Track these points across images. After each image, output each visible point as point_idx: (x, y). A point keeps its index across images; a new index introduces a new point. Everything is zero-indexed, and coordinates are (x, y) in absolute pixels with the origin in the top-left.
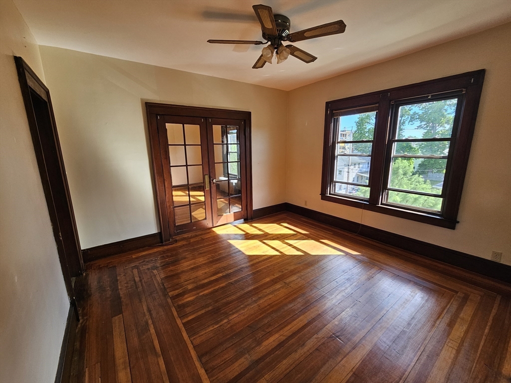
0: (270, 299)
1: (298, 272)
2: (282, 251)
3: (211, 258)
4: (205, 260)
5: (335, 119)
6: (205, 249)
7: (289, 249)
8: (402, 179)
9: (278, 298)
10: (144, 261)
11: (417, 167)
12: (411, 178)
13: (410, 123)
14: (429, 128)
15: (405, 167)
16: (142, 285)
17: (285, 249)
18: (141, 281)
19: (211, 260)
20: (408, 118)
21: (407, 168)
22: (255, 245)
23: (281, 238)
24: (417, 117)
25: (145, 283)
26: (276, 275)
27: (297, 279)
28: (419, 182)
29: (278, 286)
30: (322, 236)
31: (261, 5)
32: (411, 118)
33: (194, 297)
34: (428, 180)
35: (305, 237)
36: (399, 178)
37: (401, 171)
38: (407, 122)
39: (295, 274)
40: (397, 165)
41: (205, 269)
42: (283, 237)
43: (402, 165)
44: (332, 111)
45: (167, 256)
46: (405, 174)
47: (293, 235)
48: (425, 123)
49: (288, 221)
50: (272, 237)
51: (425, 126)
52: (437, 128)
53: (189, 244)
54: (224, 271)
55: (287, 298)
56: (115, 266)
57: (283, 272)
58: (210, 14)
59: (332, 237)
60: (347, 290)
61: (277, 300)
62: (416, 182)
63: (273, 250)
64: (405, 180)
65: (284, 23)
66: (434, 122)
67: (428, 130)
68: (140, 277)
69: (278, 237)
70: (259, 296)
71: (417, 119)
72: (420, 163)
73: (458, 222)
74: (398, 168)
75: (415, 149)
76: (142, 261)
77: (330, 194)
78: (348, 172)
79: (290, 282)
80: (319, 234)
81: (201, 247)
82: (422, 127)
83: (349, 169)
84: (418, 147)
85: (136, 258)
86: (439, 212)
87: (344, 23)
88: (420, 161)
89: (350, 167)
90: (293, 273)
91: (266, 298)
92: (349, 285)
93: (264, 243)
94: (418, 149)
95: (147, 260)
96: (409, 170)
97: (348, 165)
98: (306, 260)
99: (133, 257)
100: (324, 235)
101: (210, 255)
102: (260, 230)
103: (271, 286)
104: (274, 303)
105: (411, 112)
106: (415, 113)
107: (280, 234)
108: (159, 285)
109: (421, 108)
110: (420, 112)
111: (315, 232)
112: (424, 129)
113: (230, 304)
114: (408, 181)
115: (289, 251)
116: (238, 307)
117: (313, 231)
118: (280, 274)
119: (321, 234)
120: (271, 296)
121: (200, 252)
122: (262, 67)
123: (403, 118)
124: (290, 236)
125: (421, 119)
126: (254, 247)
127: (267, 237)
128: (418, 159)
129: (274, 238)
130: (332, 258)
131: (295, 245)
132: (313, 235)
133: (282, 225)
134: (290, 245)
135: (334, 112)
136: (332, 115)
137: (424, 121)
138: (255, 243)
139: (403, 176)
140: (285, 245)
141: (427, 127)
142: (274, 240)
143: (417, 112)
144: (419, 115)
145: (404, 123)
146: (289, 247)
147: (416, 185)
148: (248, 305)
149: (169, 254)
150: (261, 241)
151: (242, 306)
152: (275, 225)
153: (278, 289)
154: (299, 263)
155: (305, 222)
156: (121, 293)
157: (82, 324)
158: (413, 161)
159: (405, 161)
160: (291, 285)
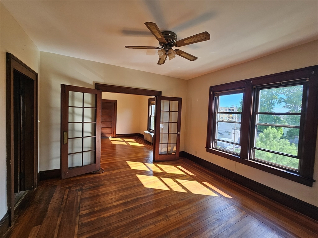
0: (151, 229)
1: (179, 207)
2: (171, 187)
3: (120, 187)
4: (116, 189)
5: (216, 97)
6: (119, 180)
7: (177, 187)
8: (272, 141)
9: (157, 229)
10: (76, 184)
11: (285, 134)
12: (280, 141)
13: (278, 104)
14: (292, 108)
15: (274, 133)
16: (66, 202)
17: (175, 186)
18: (67, 199)
19: (120, 188)
20: (276, 101)
21: (276, 133)
22: (154, 180)
23: (174, 177)
24: (283, 100)
25: (69, 201)
26: (162, 208)
27: (177, 214)
28: (286, 144)
29: (160, 218)
30: (205, 179)
31: (149, 22)
32: (279, 101)
33: (96, 218)
34: (293, 143)
35: (191, 178)
36: (270, 140)
37: (271, 136)
38: (276, 104)
39: (176, 209)
40: (268, 131)
41: (113, 196)
42: (175, 176)
43: (272, 131)
44: (213, 92)
45: (93, 182)
46: (275, 138)
47: (183, 176)
48: (289, 104)
49: (182, 165)
50: (168, 176)
51: (290, 106)
52: (299, 108)
53: (111, 174)
54: (125, 199)
55: (164, 230)
56: (57, 185)
57: (167, 205)
58: (127, 32)
59: (212, 181)
60: (215, 231)
61: (155, 231)
62: (284, 144)
63: (165, 186)
64: (275, 142)
65: (173, 36)
66: (296, 104)
67: (292, 109)
68: (68, 196)
69: (172, 176)
70: (143, 225)
71: (283, 101)
72: (288, 131)
73: (315, 181)
74: (269, 133)
75: (283, 121)
76: (75, 184)
77: (212, 148)
78: (235, 134)
79: (171, 216)
80: (203, 177)
81: (117, 178)
82: (287, 107)
83: (235, 131)
84: (286, 120)
85: (73, 181)
86: (297, 170)
87: (208, 33)
88: (288, 129)
89: (236, 131)
90: (175, 207)
91: (147, 228)
92: (217, 225)
93: (161, 180)
94: (285, 121)
95: (79, 183)
96: (277, 135)
97: (235, 129)
98: (188, 198)
99: (71, 180)
100: (206, 179)
101: (120, 185)
102: (161, 169)
103: (154, 217)
104: (152, 234)
105: (279, 97)
106: (281, 98)
107: (174, 174)
108: (77, 204)
109: (285, 95)
110: (285, 98)
111: (200, 175)
112: (289, 108)
113: (119, 228)
114: (277, 143)
115: (177, 188)
116: (124, 232)
117: (199, 174)
118: (165, 207)
119: (204, 177)
120: (152, 227)
121: (115, 181)
122: (163, 63)
123: (273, 101)
124: (181, 176)
125: (286, 102)
126: (153, 182)
127: (164, 175)
128: (286, 128)
129: (169, 176)
130: (208, 198)
131: (183, 184)
132: (198, 177)
133: (177, 167)
134: (179, 183)
135: (215, 93)
136: (214, 95)
137: (288, 103)
138: (154, 179)
139: (273, 139)
140: (175, 183)
141: (291, 107)
142: (168, 178)
143: (283, 97)
144: (284, 99)
145: (274, 104)
146: (178, 185)
147: (284, 146)
148: (132, 232)
149: (94, 181)
150: (159, 178)
151: (127, 232)
152: (173, 167)
153: (160, 221)
154: (182, 200)
155: (195, 166)
156: (50, 207)
157: (11, 229)
158: (282, 129)
159: (274, 128)
160: (171, 218)
